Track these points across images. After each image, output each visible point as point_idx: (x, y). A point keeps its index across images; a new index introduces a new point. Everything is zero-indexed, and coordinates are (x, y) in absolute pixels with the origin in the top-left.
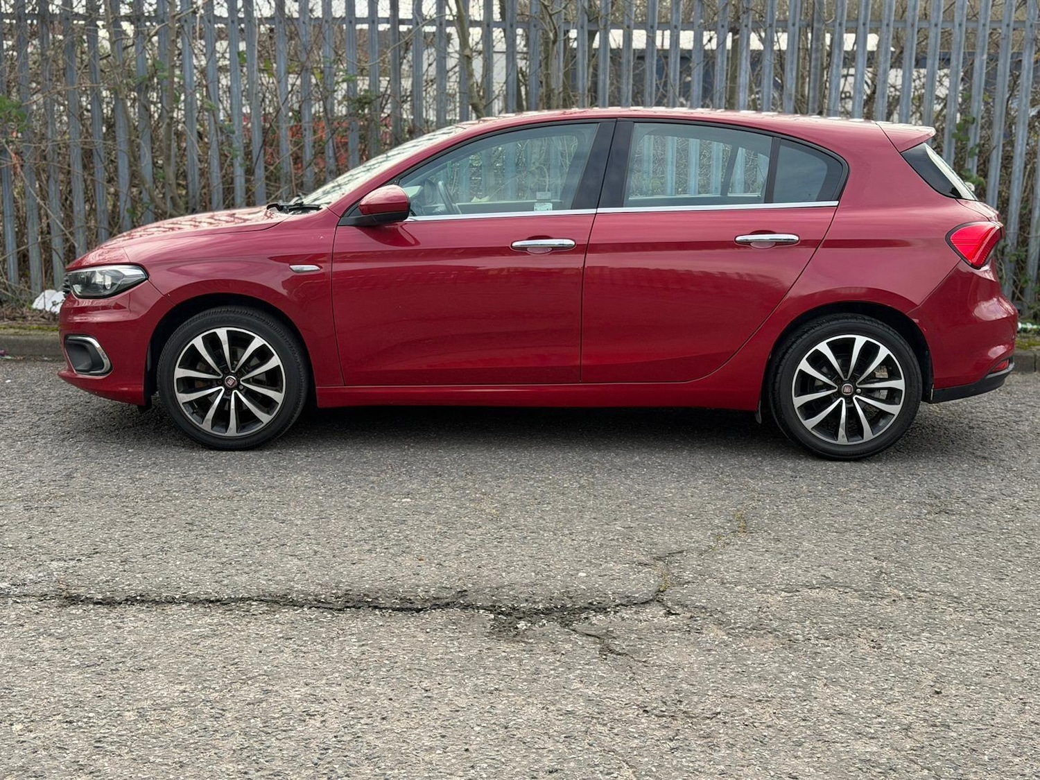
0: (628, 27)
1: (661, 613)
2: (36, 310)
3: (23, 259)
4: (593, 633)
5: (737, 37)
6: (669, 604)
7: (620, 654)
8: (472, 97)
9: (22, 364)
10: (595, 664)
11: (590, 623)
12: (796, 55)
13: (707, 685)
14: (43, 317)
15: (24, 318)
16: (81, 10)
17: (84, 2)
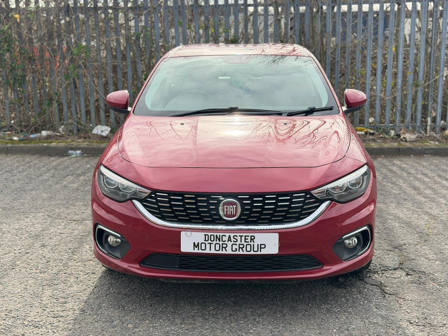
0: (350, 4)
1: (404, 274)
2: (94, 134)
3: (88, 113)
4: (374, 284)
5: (400, 7)
6: (407, 270)
7: (390, 294)
8: (280, 37)
9: (91, 158)
10: (380, 299)
11: (372, 279)
12: (426, 14)
13: (436, 310)
14: (97, 137)
15: (89, 138)
16: (111, 5)
17: (112, 1)
